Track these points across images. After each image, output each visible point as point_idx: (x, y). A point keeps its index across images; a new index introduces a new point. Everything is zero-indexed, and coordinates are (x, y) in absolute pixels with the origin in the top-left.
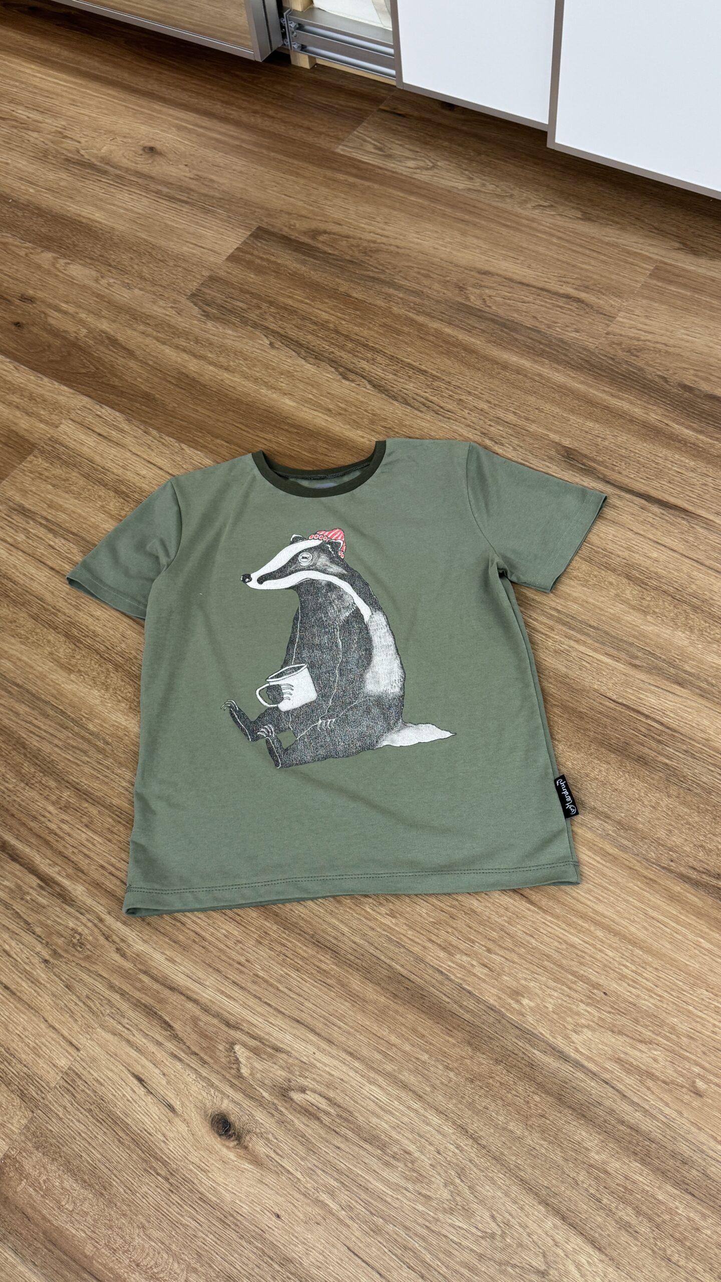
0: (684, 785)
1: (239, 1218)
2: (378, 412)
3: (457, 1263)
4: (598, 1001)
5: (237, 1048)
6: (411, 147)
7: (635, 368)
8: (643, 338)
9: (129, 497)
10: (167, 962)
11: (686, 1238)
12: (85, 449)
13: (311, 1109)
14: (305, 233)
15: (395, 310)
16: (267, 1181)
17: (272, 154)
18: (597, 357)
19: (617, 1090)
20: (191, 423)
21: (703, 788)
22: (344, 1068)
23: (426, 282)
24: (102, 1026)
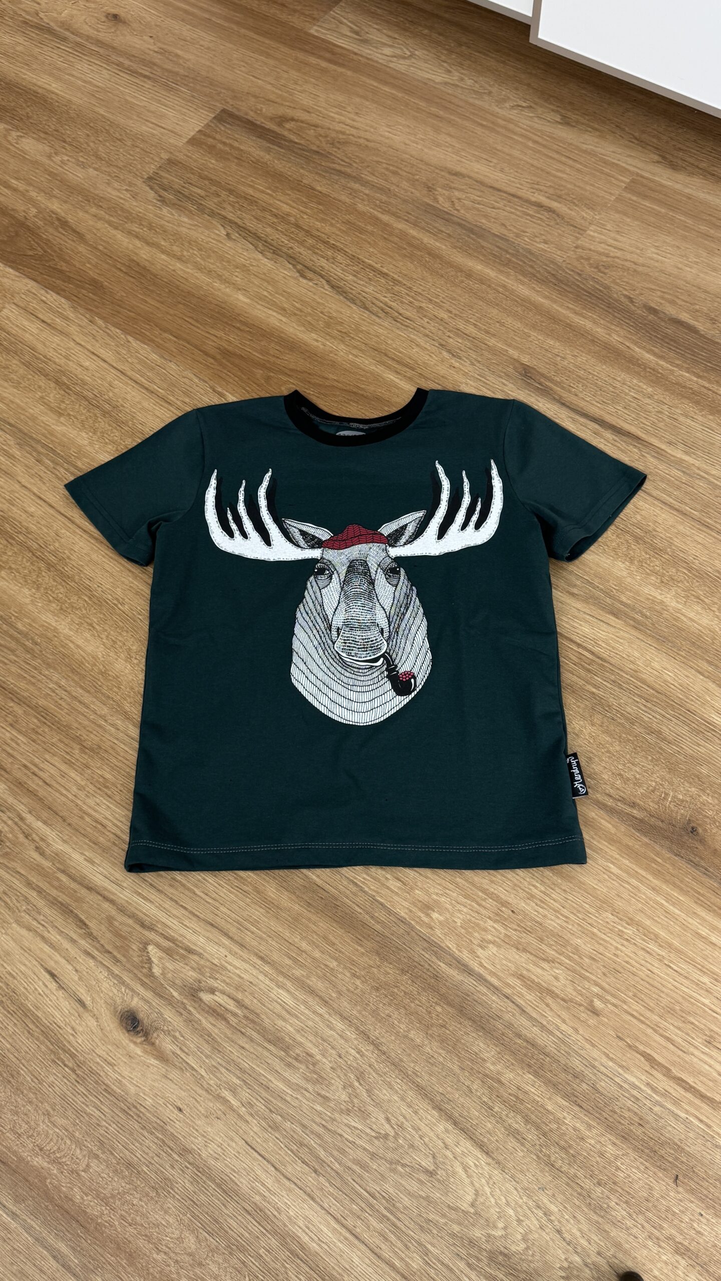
0: (609, 714)
1: (142, 1110)
2: (335, 314)
3: (350, 1160)
4: (506, 919)
5: (150, 948)
6: (390, 33)
7: (602, 285)
8: (612, 254)
9: (71, 390)
10: (85, 863)
11: (570, 1146)
12: (27, 335)
13: (219, 1010)
14: (272, 119)
15: (360, 207)
16: (171, 1076)
17: (243, 31)
18: (564, 271)
19: (517, 1006)
20: (139, 314)
21: (627, 719)
22: (255, 972)
23: (394, 179)
24: (18, 922)
